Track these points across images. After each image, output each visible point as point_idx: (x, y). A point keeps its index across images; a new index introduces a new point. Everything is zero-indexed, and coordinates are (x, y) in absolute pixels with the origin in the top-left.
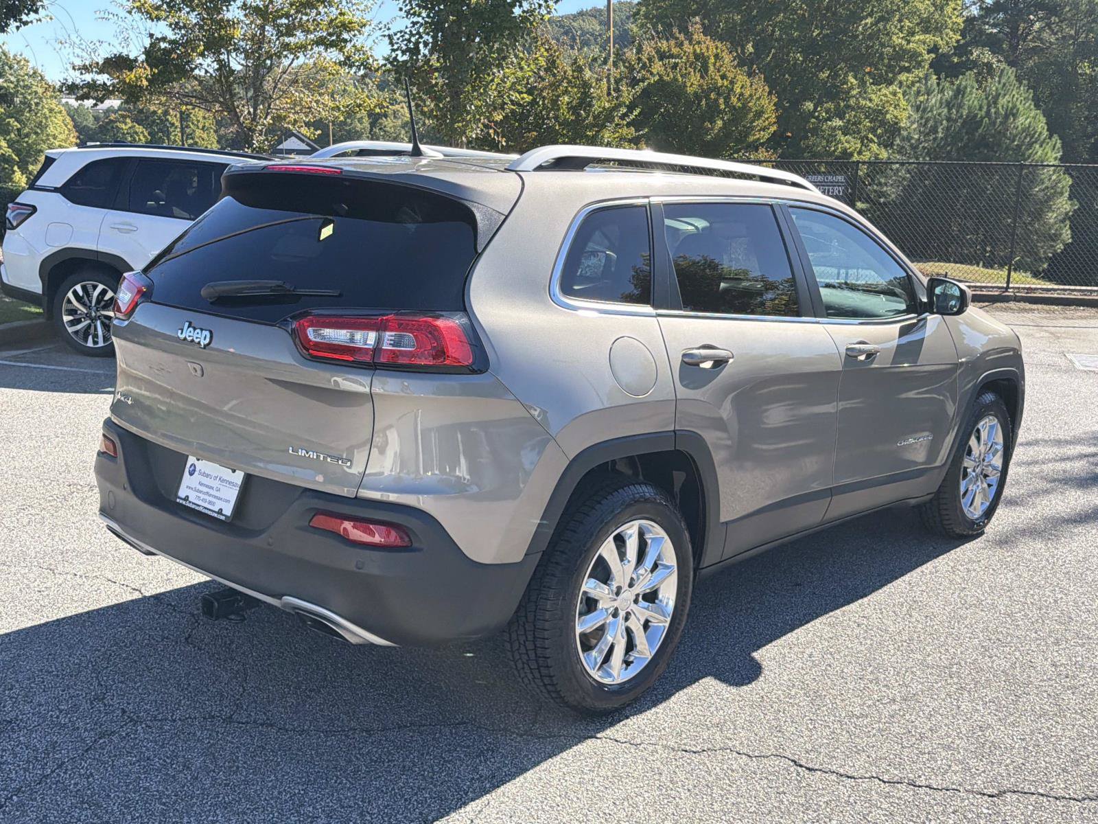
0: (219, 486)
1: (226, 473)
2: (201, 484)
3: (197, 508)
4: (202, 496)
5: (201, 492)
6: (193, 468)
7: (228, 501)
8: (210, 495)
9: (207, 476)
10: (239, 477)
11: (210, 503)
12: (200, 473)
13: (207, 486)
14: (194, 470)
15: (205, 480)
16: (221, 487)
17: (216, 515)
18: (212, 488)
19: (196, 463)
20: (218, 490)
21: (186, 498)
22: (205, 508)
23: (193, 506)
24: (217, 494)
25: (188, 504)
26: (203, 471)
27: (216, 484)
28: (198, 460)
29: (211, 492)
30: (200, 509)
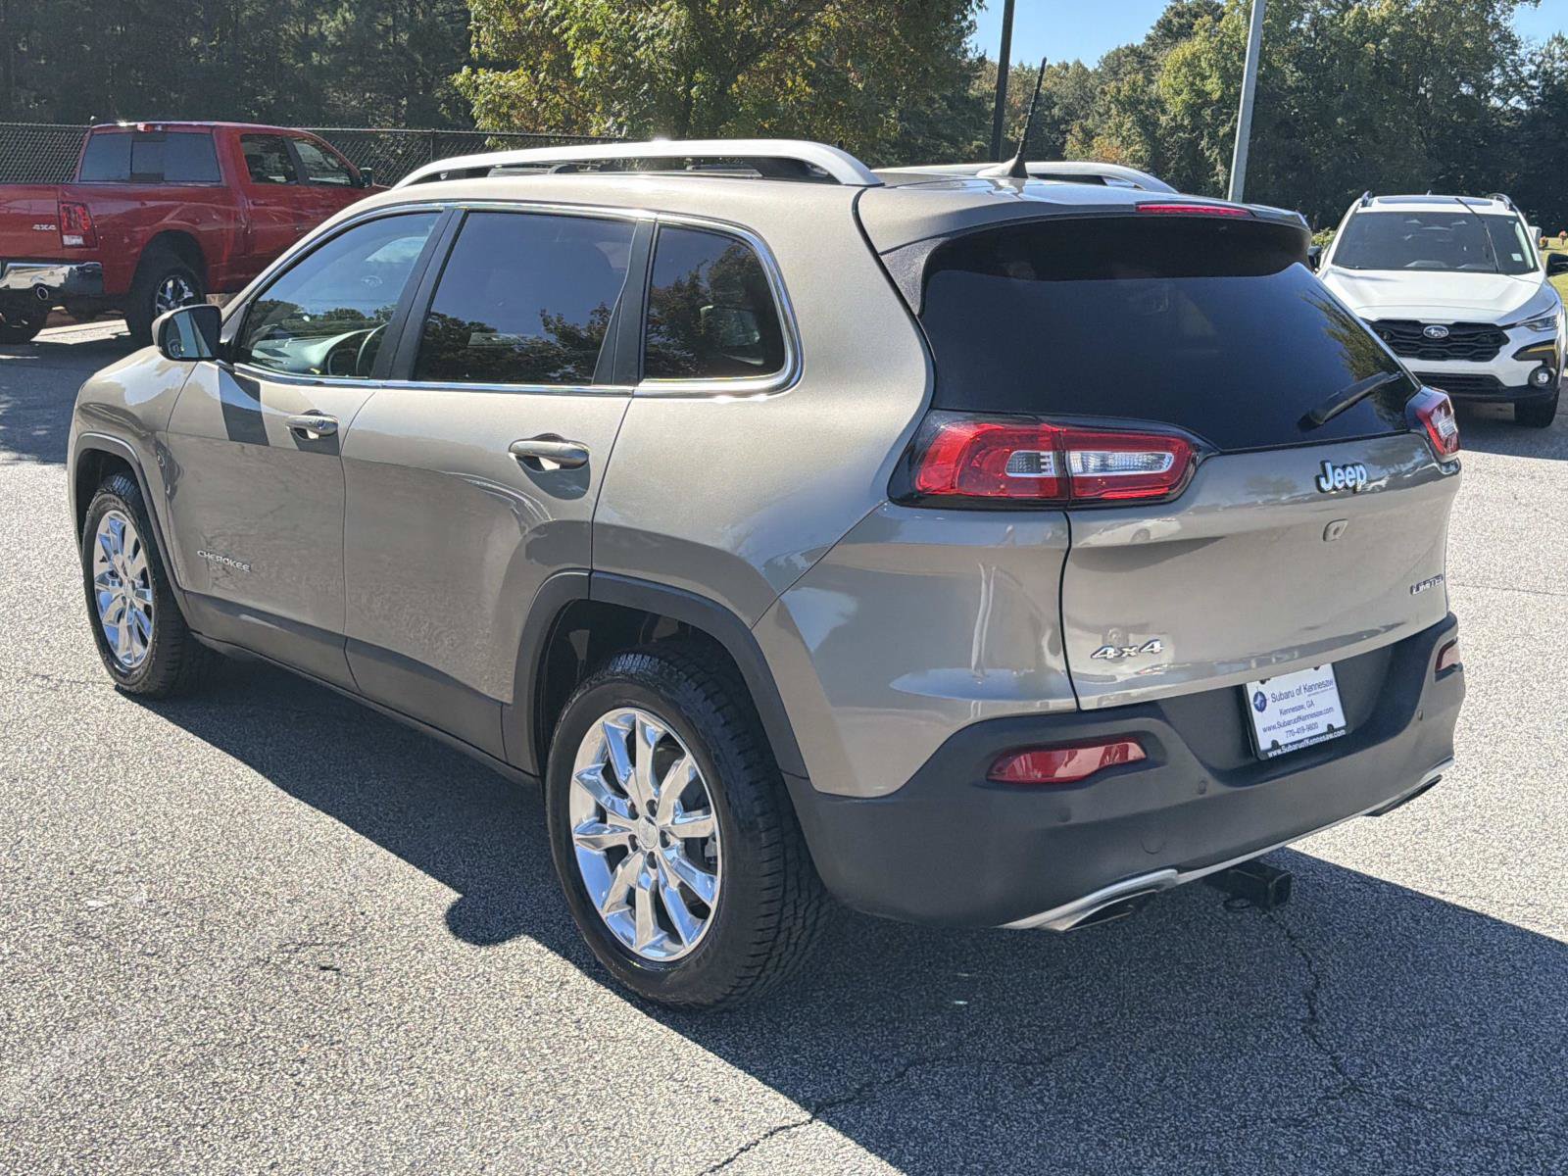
0: (1309, 699)
1: (1309, 676)
2: (1283, 712)
3: (1301, 746)
4: (1295, 727)
5: (1289, 723)
6: (1259, 698)
7: (1330, 710)
8: (1304, 718)
9: (1287, 695)
10: (1326, 673)
11: (1310, 728)
12: (1275, 699)
13: (1293, 710)
14: (1264, 700)
15: (1286, 704)
16: (1312, 697)
17: (1330, 736)
18: (1302, 707)
19: (1262, 688)
20: (1312, 704)
21: (1275, 745)
22: (1311, 738)
23: (1295, 747)
24: (1312, 710)
25: (1286, 750)
26: (1277, 694)
27: (1302, 699)
28: (1263, 682)
29: (1302, 713)
30: (1308, 743)
